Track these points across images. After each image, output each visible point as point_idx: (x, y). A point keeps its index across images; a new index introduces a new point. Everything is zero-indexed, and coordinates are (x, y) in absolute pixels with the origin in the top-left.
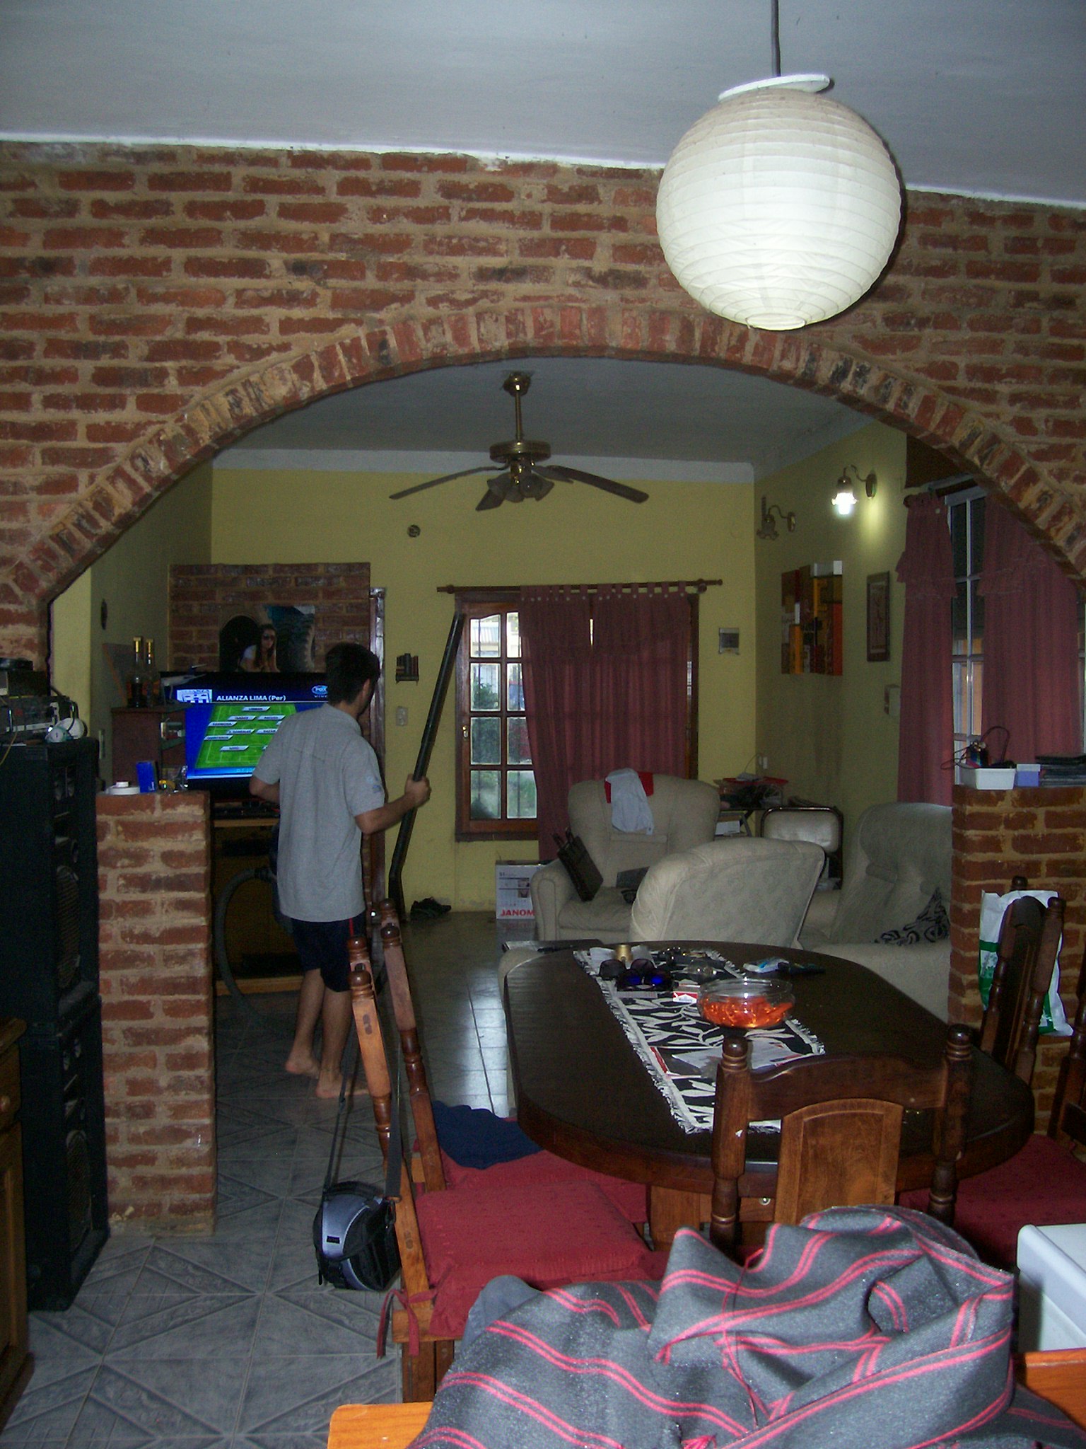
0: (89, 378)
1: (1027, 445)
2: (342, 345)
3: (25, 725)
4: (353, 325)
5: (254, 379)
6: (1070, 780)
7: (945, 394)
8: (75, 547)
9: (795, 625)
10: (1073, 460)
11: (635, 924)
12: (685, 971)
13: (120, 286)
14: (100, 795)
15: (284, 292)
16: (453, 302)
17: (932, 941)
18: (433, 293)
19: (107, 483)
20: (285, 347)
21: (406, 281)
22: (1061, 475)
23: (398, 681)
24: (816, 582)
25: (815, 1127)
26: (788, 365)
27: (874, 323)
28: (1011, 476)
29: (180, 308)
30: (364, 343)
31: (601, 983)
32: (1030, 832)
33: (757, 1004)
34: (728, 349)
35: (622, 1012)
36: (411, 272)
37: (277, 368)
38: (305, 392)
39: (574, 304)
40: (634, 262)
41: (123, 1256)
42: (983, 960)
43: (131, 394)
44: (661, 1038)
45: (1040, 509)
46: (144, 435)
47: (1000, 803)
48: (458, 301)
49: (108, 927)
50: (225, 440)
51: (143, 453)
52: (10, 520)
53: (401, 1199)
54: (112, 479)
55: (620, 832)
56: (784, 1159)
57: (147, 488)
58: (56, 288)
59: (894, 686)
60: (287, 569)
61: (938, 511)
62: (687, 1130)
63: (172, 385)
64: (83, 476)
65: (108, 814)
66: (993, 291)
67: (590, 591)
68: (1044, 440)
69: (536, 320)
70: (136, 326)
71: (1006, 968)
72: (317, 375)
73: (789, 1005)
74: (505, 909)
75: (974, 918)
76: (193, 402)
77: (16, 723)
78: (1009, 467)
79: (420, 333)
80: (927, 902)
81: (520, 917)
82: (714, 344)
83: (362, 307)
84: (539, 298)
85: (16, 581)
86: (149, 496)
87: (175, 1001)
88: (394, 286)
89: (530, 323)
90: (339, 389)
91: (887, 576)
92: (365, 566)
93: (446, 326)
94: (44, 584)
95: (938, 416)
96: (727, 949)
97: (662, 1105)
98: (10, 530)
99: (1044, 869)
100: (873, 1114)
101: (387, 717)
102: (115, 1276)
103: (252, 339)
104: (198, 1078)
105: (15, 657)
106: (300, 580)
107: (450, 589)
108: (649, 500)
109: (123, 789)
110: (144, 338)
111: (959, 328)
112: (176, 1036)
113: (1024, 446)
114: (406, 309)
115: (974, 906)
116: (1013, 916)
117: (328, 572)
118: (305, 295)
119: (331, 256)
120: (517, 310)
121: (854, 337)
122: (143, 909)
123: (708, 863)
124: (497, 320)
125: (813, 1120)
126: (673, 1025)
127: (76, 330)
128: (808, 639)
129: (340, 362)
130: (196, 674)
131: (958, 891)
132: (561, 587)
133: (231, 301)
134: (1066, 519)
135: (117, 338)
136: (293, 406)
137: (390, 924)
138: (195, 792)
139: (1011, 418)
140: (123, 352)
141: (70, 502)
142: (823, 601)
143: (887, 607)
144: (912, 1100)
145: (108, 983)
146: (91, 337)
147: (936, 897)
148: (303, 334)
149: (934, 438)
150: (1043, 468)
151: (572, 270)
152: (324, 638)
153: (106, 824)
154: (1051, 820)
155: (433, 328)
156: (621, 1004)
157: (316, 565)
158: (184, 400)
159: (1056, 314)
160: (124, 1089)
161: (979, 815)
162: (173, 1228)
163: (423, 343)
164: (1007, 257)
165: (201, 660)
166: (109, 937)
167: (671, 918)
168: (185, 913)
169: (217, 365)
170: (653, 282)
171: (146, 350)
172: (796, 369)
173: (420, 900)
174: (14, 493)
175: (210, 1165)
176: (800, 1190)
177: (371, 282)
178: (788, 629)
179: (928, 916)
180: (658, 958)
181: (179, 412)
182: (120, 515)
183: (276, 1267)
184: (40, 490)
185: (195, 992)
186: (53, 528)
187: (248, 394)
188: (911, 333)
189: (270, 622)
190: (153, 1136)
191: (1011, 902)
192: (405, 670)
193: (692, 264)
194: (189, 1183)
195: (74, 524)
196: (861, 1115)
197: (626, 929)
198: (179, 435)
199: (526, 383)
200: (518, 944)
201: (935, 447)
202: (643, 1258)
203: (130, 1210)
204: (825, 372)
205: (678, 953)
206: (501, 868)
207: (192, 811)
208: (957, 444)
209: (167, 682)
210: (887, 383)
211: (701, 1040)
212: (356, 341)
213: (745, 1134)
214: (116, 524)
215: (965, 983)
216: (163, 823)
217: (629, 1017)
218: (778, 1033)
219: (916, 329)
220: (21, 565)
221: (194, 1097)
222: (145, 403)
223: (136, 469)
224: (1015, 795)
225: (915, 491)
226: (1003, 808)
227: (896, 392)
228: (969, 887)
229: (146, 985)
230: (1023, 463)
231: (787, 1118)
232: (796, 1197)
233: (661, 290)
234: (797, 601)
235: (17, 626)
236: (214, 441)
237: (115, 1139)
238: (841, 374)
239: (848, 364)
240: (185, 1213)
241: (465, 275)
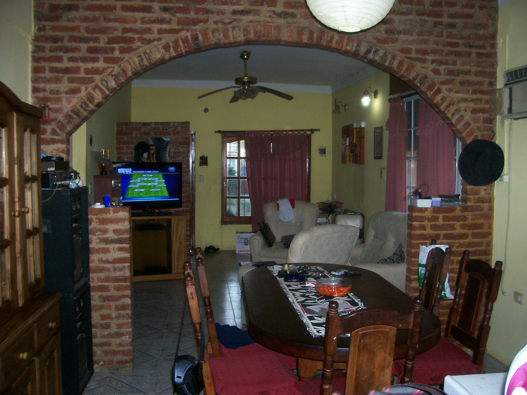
0: (85, 50)
1: (437, 79)
2: (181, 39)
3: (61, 181)
4: (185, 31)
5: (148, 51)
6: (452, 204)
7: (407, 60)
8: (80, 114)
9: (347, 146)
10: (454, 85)
11: (289, 256)
12: (309, 274)
13: (97, 16)
14: (89, 208)
15: (159, 18)
16: (223, 23)
17: (399, 263)
18: (216, 19)
19: (92, 90)
20: (160, 39)
21: (205, 15)
22: (450, 90)
23: (200, 165)
24: (355, 130)
25: (364, 336)
26: (349, 48)
27: (381, 32)
28: (432, 91)
29: (120, 24)
30: (189, 38)
31: (278, 279)
32: (436, 223)
33: (337, 287)
34: (326, 42)
35: (287, 290)
36: (207, 11)
37: (157, 47)
38: (167, 57)
39: (269, 24)
40: (291, 8)
41: (98, 380)
42: (420, 271)
43: (101, 57)
44: (302, 300)
45: (442, 103)
46: (106, 72)
47: (426, 212)
48: (225, 22)
49: (93, 257)
50: (137, 75)
51: (106, 79)
52: (55, 104)
53: (205, 362)
54: (94, 89)
55: (283, 222)
56: (352, 348)
57: (107, 92)
58: (73, 16)
59: (384, 168)
60: (159, 124)
61: (401, 104)
62: (313, 336)
63: (117, 53)
64: (83, 88)
65: (92, 215)
66: (425, 21)
67: (271, 133)
68: (444, 77)
69: (254, 30)
70: (103, 31)
71: (429, 274)
72: (172, 50)
73: (349, 288)
74: (240, 250)
75: (417, 255)
76: (125, 60)
77: (58, 181)
78: (431, 87)
79: (211, 34)
80: (396, 249)
81: (245, 253)
82: (321, 39)
83: (188, 24)
84: (255, 22)
85: (58, 127)
86: (108, 95)
87: (118, 285)
88: (201, 16)
89: (252, 31)
90: (180, 56)
91: (381, 128)
92: (188, 123)
93: (220, 32)
94: (68, 128)
95: (404, 68)
96: (325, 266)
97: (304, 326)
98: (55, 108)
99: (442, 237)
100: (386, 331)
101: (196, 179)
102: (95, 388)
103: (147, 36)
104: (127, 314)
105: (58, 156)
106: (164, 128)
107: (220, 132)
108: (293, 99)
109: (98, 206)
110: (106, 35)
111: (412, 35)
112: (119, 298)
113: (436, 79)
114: (205, 25)
115: (417, 250)
116: (432, 254)
117: (174, 125)
118: (167, 20)
119: (177, 5)
120: (247, 26)
121: (374, 38)
122: (106, 251)
123: (317, 234)
124: (240, 30)
125: (363, 333)
126: (306, 295)
127: (80, 32)
128: (351, 151)
129: (180, 45)
130: (126, 163)
131: (410, 245)
132: (261, 131)
133: (139, 22)
134: (451, 107)
135: (96, 35)
136: (163, 62)
137: (199, 257)
138: (125, 207)
139: (432, 69)
140: (98, 41)
141: (78, 98)
142: (357, 137)
143: (382, 139)
144: (400, 326)
145: (93, 279)
146: (86, 35)
147: (400, 246)
148: (166, 35)
149: (403, 76)
150: (443, 88)
151: (268, 11)
152: (173, 150)
153: (92, 219)
154: (445, 218)
155: (216, 33)
156: (286, 287)
157: (170, 123)
158: (121, 59)
159: (449, 30)
160: (99, 318)
161: (418, 216)
162: (117, 370)
163: (212, 38)
164: (431, 8)
165: (127, 158)
166: (93, 261)
167: (303, 254)
168: (122, 252)
169: (134, 46)
170: (299, 16)
171: (106, 40)
172: (352, 49)
173: (208, 246)
174: (57, 94)
175: (131, 346)
176: (358, 359)
177: (192, 15)
178: (344, 147)
179: (397, 253)
180: (299, 269)
181: (120, 63)
182: (97, 102)
183: (156, 384)
184: (67, 93)
185: (126, 282)
186: (72, 107)
187: (146, 57)
188: (395, 37)
189: (153, 143)
190: (110, 336)
191: (431, 249)
192: (203, 162)
193: (318, 6)
194: (123, 352)
195: (80, 106)
196: (381, 331)
197: (287, 258)
198: (120, 72)
199: (248, 55)
200: (245, 263)
201: (403, 79)
202: (296, 383)
203: (102, 363)
204: (363, 50)
205: (307, 268)
206: (238, 235)
207: (124, 214)
208: (411, 78)
209: (115, 166)
210: (385, 55)
211: (317, 301)
212: (187, 37)
213: (337, 338)
214: (96, 106)
215: (412, 278)
216: (113, 218)
217: (289, 292)
218: (346, 298)
219: (397, 35)
220: (59, 121)
221: (125, 321)
222: (107, 60)
223: (103, 85)
224: (431, 209)
225: (392, 96)
226: (427, 214)
227: (389, 58)
228: (414, 243)
229: (107, 279)
230: (435, 86)
231: (353, 332)
232: (356, 362)
233: (302, 19)
234: (348, 137)
235: (58, 144)
236: (133, 75)
237: (96, 337)
238: (368, 51)
239: (371, 48)
240: (122, 364)
241: (228, 13)
